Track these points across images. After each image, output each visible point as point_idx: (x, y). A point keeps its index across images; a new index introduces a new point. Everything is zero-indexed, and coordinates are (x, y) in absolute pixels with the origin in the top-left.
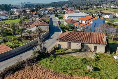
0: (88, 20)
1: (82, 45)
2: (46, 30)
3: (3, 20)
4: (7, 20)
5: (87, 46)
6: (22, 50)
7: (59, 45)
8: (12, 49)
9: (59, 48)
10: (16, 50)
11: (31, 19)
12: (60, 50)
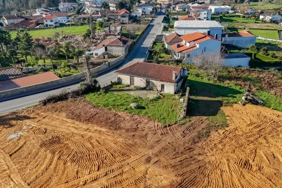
0: (194, 41)
1: (147, 82)
2: (120, 54)
3: (62, 25)
4: (69, 25)
5: (153, 84)
6: (72, 80)
7: (119, 78)
8: (59, 78)
9: (119, 82)
10: (64, 81)
11: (107, 29)
12: (118, 86)
